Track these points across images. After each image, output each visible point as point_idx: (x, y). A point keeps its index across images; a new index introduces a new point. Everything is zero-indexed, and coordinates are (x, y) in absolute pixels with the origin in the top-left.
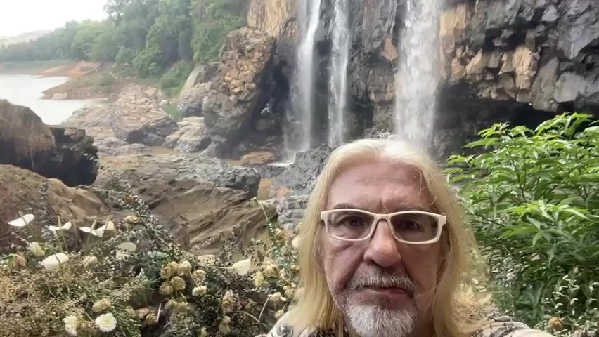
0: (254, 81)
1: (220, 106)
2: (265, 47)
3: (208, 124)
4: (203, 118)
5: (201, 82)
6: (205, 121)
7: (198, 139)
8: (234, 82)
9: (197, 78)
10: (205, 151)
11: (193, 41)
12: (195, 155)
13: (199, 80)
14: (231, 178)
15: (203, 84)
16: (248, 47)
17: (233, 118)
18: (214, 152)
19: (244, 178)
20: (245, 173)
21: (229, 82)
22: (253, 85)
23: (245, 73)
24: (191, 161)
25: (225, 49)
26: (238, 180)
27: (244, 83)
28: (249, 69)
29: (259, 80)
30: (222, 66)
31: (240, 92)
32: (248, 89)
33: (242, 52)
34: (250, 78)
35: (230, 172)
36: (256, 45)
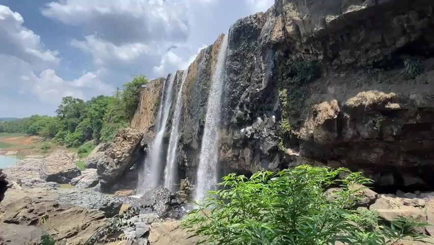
0: (128, 153)
1: (108, 164)
2: (137, 137)
3: (99, 173)
4: (96, 170)
5: (101, 151)
6: (98, 172)
7: (92, 181)
8: (117, 152)
9: (99, 149)
10: (93, 188)
11: (101, 131)
12: (86, 190)
13: (100, 150)
14: (104, 203)
15: (102, 152)
16: (129, 136)
17: (114, 170)
18: (99, 189)
19: (113, 204)
20: (114, 201)
21: (115, 152)
22: (128, 155)
23: (125, 148)
24: (81, 193)
25: (117, 136)
26: (109, 205)
27: (124, 153)
28: (127, 146)
29: (131, 152)
30: (113, 144)
31: (121, 158)
32: (125, 156)
33: (125, 138)
34: (127, 151)
35: (104, 200)
36: (133, 136)
